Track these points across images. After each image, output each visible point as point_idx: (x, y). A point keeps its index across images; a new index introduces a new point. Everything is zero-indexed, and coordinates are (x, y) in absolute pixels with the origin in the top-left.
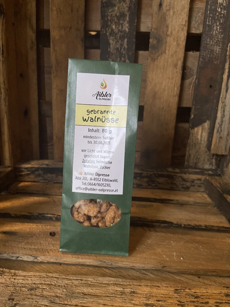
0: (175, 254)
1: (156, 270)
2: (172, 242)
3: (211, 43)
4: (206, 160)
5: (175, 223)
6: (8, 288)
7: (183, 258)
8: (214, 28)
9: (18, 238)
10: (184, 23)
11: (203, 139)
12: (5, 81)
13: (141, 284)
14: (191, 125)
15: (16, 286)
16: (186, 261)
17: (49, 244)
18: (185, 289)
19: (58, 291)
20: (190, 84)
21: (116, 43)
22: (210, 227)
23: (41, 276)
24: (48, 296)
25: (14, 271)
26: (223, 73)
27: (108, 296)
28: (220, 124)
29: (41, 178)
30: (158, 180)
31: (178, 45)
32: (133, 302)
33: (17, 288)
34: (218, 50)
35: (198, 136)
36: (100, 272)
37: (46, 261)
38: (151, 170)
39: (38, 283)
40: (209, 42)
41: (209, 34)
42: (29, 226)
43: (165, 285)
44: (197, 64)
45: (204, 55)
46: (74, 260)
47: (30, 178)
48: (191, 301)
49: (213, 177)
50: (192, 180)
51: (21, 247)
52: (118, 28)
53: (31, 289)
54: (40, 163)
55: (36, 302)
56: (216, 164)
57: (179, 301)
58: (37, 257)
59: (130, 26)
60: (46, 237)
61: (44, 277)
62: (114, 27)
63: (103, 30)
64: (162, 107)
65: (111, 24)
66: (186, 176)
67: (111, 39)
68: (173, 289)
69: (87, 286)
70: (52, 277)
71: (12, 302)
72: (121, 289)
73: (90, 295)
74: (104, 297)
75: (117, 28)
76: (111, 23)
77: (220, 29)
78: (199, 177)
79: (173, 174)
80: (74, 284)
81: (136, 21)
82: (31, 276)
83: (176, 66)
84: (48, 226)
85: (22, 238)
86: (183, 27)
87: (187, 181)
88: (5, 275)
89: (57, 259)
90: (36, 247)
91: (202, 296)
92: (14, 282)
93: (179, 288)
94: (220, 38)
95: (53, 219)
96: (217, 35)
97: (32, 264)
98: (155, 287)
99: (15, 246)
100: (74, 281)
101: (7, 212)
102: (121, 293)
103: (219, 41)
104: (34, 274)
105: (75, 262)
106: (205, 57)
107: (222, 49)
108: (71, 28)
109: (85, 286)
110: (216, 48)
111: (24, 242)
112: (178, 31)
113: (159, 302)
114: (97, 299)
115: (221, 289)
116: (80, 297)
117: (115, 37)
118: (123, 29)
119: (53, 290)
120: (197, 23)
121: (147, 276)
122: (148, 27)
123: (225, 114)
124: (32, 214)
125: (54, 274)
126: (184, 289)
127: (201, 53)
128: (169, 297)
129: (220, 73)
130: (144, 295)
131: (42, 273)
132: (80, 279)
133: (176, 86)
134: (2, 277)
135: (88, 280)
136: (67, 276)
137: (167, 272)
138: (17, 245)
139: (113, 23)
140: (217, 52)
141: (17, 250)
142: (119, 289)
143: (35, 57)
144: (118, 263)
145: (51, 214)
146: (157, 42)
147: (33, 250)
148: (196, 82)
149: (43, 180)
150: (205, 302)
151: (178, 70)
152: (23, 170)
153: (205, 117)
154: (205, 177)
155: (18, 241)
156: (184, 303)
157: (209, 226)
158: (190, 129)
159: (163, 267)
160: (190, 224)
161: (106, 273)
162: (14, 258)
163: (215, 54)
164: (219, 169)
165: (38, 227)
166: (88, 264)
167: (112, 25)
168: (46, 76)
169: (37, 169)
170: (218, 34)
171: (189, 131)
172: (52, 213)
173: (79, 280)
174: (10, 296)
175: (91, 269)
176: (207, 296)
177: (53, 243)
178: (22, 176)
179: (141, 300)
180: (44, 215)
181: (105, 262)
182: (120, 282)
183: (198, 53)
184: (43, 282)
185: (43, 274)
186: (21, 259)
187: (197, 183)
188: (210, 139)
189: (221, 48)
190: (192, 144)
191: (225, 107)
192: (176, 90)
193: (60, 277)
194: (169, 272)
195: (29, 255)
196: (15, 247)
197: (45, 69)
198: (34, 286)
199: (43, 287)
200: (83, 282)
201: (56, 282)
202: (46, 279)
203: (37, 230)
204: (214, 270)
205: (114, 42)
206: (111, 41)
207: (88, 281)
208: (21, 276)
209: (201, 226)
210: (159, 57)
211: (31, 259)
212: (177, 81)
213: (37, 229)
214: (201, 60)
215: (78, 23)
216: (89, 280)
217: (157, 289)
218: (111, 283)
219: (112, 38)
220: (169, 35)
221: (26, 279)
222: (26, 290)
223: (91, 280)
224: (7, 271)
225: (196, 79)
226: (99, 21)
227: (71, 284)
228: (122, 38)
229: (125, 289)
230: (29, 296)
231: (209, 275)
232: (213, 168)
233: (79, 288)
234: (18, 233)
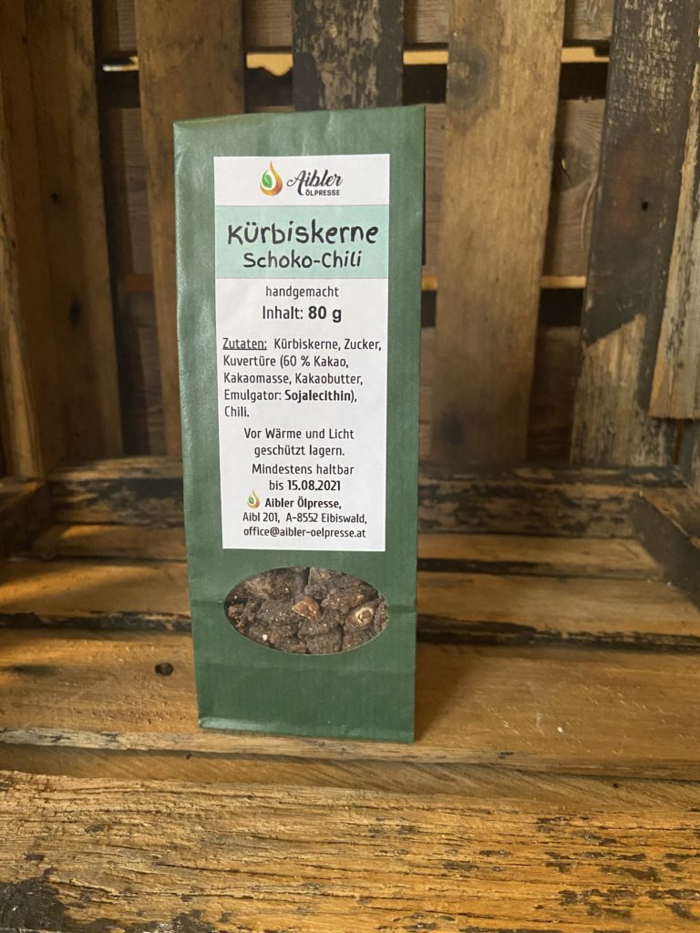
0: (539, 718)
1: (479, 765)
2: (529, 683)
3: (641, 68)
4: (636, 440)
5: (539, 630)
6: (26, 825)
7: (564, 729)
8: (647, 17)
9: (60, 683)
10: (553, 9)
11: (625, 373)
12: (8, 217)
13: (433, 806)
14: (585, 331)
15: (52, 819)
16: (572, 736)
17: (152, 697)
18: (571, 819)
19: (179, 831)
20: (580, 202)
21: (342, 82)
22: (650, 638)
23: (128, 790)
24: (148, 845)
25: (44, 777)
26: (680, 161)
27: (330, 843)
28: (676, 322)
29: (129, 511)
30: (487, 506)
31: (536, 79)
32: (409, 857)
33: (55, 826)
34: (663, 90)
35: (608, 367)
36: (308, 776)
37: (143, 748)
38: (466, 476)
39: (118, 808)
40: (634, 64)
41: (632, 41)
42: (94, 650)
43: (508, 808)
44: (598, 137)
45: (621, 107)
46: (230, 740)
47: (96, 512)
48: (589, 854)
49: (660, 489)
50: (594, 502)
51: (69, 709)
52: (347, 34)
53: (97, 828)
54: (126, 467)
55: (109, 862)
56: (668, 450)
57: (552, 854)
58: (116, 735)
59: (382, 25)
60: (144, 679)
61: (137, 792)
62: (334, 31)
63: (299, 41)
64: (492, 277)
65: (324, 22)
66: (573, 491)
67: (327, 69)
68: (531, 819)
69: (267, 813)
70: (161, 791)
71: (37, 865)
72: (373, 821)
73: (277, 839)
74: (318, 845)
75: (343, 36)
76: (326, 18)
77: (666, 23)
78: (615, 490)
79: (533, 486)
80: (227, 809)
81: (402, 9)
82: (97, 791)
83: (532, 144)
84: (150, 646)
85: (72, 682)
86: (550, 20)
87: (578, 506)
88: (19, 790)
89: (177, 740)
90: (114, 707)
91: (626, 837)
92: (44, 808)
93: (553, 817)
94: (668, 50)
95: (165, 627)
96: (658, 41)
97: (102, 758)
98: (478, 814)
99: (50, 705)
100: (226, 801)
101: (28, 612)
102: (370, 831)
103: (664, 60)
104: (107, 785)
105: (232, 749)
106: (622, 113)
107: (675, 86)
108: (201, 41)
109: (262, 813)
110: (656, 83)
111: (75, 694)
112: (536, 34)
113: (488, 856)
114: (298, 851)
115: (685, 817)
116: (243, 846)
117: (339, 61)
118: (364, 37)
119: (163, 828)
120: (595, 10)
121: (452, 784)
122: (442, 29)
123: (692, 291)
124: (103, 615)
125: (166, 783)
126: (567, 817)
127: (610, 102)
128: (522, 843)
129: (670, 162)
130: (443, 836)
131: (129, 779)
132: (246, 794)
133: (534, 210)
134: (9, 794)
135: (272, 798)
136: (204, 787)
137: (516, 773)
138: (57, 702)
139: (330, 19)
140: (662, 97)
141: (56, 718)
142: (366, 822)
143: (95, 139)
144: (363, 747)
145: (158, 614)
146: (471, 72)
147: (104, 715)
148: (597, 194)
149: (137, 516)
150: (634, 856)
151: (539, 158)
152: (75, 488)
153: (630, 305)
154: (634, 490)
155: (58, 692)
156: (568, 858)
157: (646, 634)
158: (584, 345)
159: (503, 755)
160: (587, 630)
161: (327, 778)
162: (47, 743)
163: (654, 103)
164: (677, 467)
165: (120, 651)
166: (272, 751)
167: (327, 25)
168: (132, 197)
169: (117, 485)
170: (661, 38)
171: (581, 350)
172: (164, 610)
173: (244, 797)
174: (30, 848)
175: (281, 766)
176: (640, 837)
177: (165, 693)
178: (70, 506)
179: (435, 851)
180: (140, 616)
181: (324, 744)
182: (369, 800)
183: (600, 103)
184: (133, 806)
185: (135, 784)
186: (68, 743)
187: (608, 512)
188: (648, 371)
189: (671, 84)
190: (589, 391)
191: (692, 268)
192: (537, 223)
193: (185, 790)
194: (519, 771)
195: (92, 731)
196: (50, 708)
197: (128, 176)
198: (105, 817)
199: (133, 821)
200: (255, 803)
201: (171, 805)
202: (142, 797)
203: (117, 660)
204: (662, 764)
205: (336, 77)
206: (326, 77)
207: (270, 800)
208: (67, 791)
209: (620, 635)
210: (480, 120)
211: (97, 742)
212: (538, 193)
213: (116, 657)
214: (611, 122)
215: (221, 25)
216: (272, 795)
217: (482, 818)
218: (341, 803)
219: (328, 66)
220: (507, 48)
221: (80, 800)
222: (82, 830)
223: (279, 795)
224: (24, 778)
225: (597, 187)
226: (288, 16)
227: (217, 809)
228: (361, 64)
229: (383, 820)
230: (90, 848)
231: (647, 779)
232: (660, 463)
233: (242, 821)
234: (61, 670)
